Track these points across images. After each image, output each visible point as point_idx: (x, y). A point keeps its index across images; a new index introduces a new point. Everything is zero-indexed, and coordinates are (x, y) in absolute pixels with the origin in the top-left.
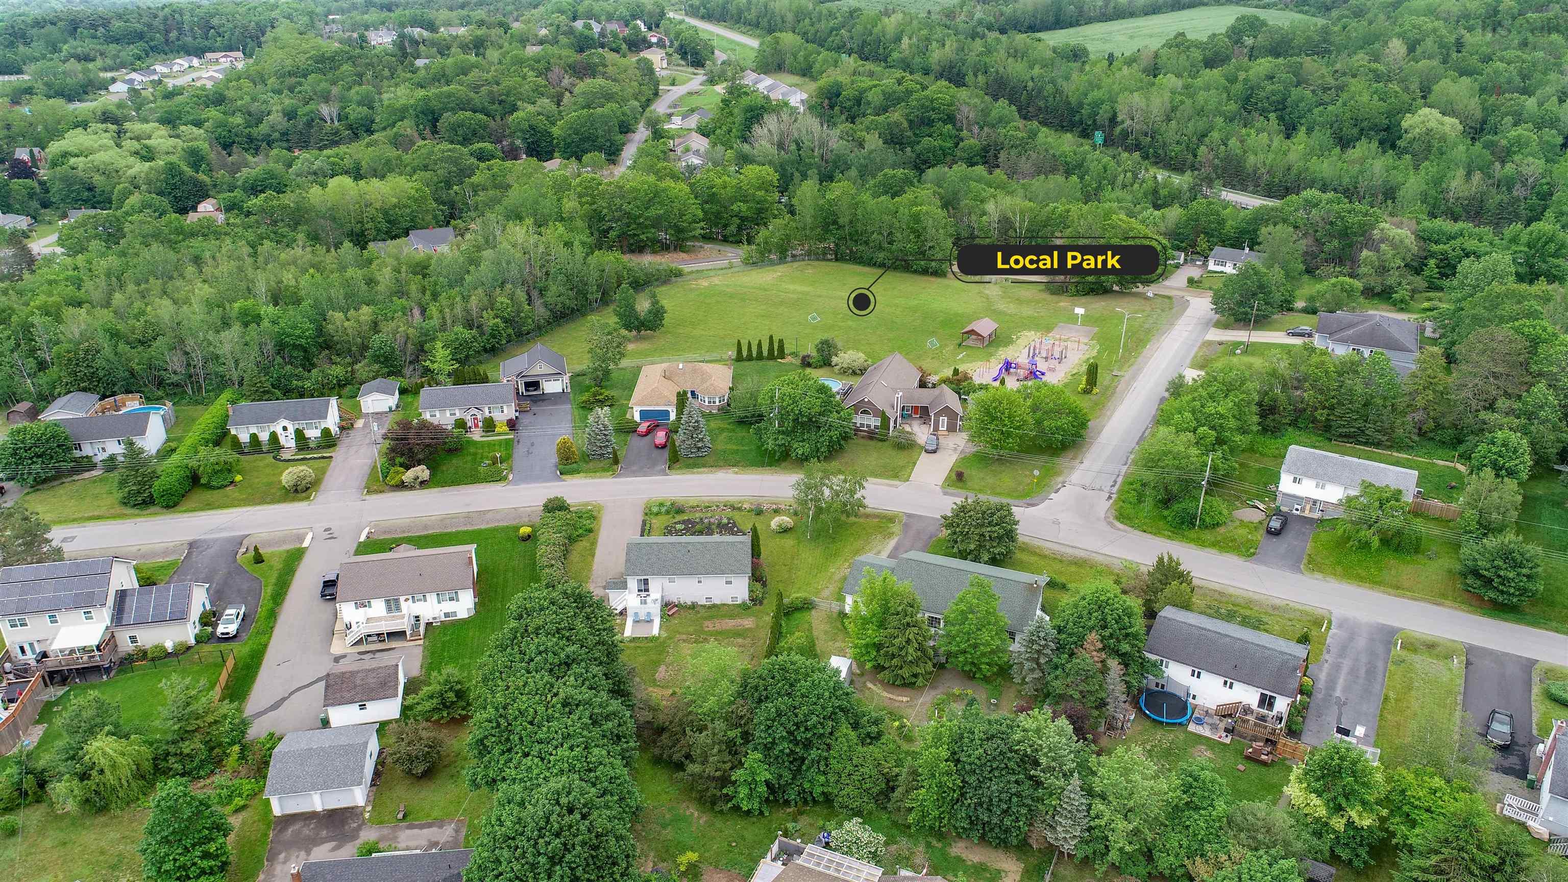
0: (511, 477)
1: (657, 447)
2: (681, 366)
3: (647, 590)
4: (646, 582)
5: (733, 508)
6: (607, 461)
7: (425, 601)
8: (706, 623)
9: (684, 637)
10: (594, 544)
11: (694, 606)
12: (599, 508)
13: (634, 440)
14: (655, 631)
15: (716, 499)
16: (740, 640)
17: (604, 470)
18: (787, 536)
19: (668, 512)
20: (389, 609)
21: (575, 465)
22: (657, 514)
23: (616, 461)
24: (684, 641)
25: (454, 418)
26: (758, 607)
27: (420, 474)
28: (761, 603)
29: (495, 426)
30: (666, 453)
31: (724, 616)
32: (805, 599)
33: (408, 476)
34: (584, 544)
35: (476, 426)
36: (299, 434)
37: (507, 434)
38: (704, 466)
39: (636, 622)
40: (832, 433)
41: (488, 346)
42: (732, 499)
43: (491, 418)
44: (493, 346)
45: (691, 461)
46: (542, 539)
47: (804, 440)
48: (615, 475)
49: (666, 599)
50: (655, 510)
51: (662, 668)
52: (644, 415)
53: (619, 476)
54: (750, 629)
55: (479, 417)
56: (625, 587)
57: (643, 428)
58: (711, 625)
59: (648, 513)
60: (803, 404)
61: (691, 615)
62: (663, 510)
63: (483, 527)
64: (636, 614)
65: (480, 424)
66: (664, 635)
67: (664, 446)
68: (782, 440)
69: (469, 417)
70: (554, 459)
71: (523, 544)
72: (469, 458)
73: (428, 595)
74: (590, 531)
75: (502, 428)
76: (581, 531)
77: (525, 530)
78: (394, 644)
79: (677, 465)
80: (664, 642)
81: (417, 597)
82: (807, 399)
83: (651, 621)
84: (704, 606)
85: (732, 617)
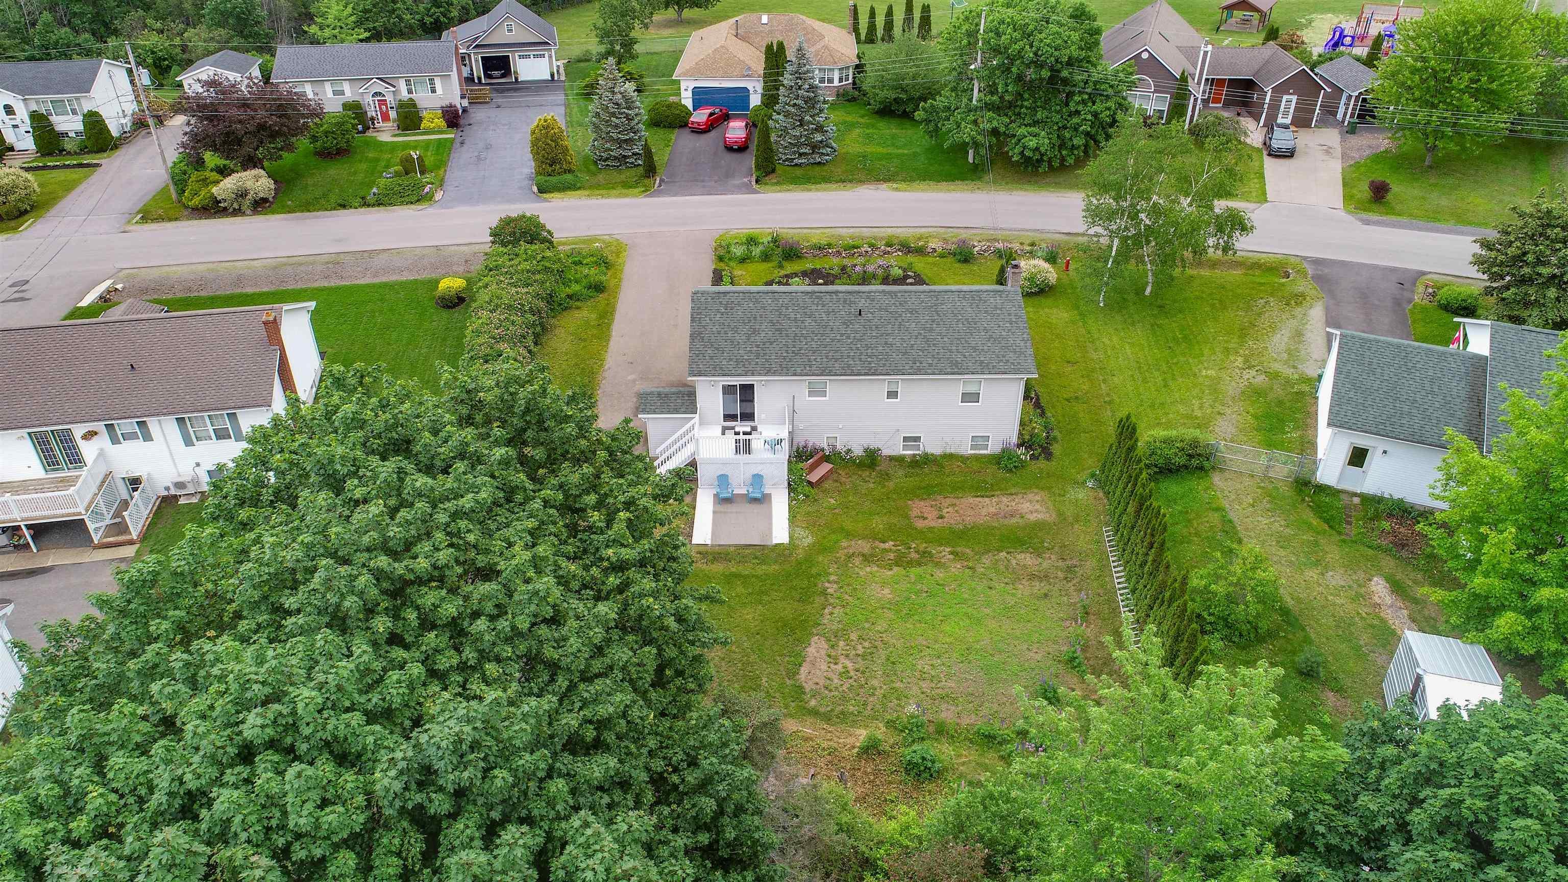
0: (438, 196)
1: (729, 149)
2: (765, 19)
3: (748, 416)
4: (747, 391)
5: (906, 248)
6: (633, 172)
7: (148, 437)
8: (917, 507)
9: (864, 546)
10: (606, 317)
11: (872, 458)
12: (619, 248)
13: (685, 141)
14: (780, 533)
15: (866, 232)
16: (1027, 559)
17: (626, 185)
18: (1043, 300)
19: (766, 257)
20: (50, 461)
21: (568, 177)
22: (743, 260)
23: (650, 170)
24: (867, 559)
25: (341, 99)
26: (1042, 463)
27: (249, 184)
28: (1048, 454)
29: (421, 119)
30: (749, 160)
31: (958, 489)
32: (1195, 444)
33: (226, 187)
34: (584, 314)
35: (386, 117)
36: (40, 123)
37: (441, 132)
38: (827, 180)
39: (724, 501)
40: (1098, 107)
41: (428, 20)
42: (902, 233)
43: (412, 104)
44: (437, 21)
45: (799, 172)
46: (483, 296)
47: (1035, 123)
48: (647, 191)
49: (800, 440)
50: (738, 251)
51: (816, 648)
52: (701, 97)
53: (658, 193)
54: (1040, 526)
55: (389, 98)
56: (692, 408)
57: (700, 117)
58: (931, 514)
59: (723, 255)
60: (1044, 39)
61: (869, 483)
62: (757, 251)
63: (362, 282)
64: (723, 480)
65: (393, 114)
66: (807, 539)
67: (742, 148)
68: (990, 121)
69: (369, 99)
70: (526, 165)
71: (445, 314)
72: (364, 166)
73: (153, 424)
74: (599, 288)
75: (433, 120)
76: (576, 288)
77: (451, 284)
78: (51, 559)
79: (773, 178)
80: (809, 559)
81: (127, 426)
82: (1054, 28)
83: (762, 500)
84: (898, 460)
85: (983, 489)
